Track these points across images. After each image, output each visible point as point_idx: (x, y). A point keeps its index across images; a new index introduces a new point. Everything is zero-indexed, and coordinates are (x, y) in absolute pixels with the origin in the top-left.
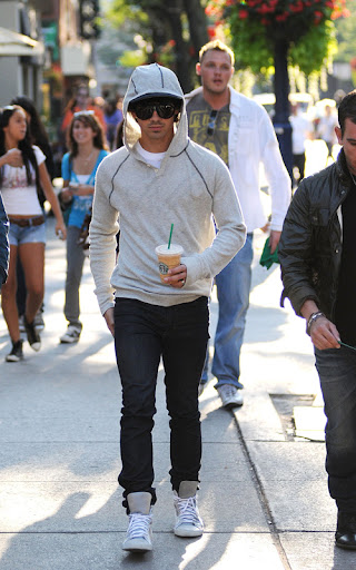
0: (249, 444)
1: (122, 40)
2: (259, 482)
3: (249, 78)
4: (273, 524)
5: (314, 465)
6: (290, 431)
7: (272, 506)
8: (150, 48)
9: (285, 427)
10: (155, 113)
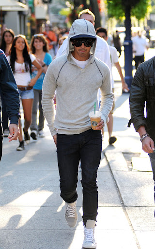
0: (114, 172)
1: (61, 4)
2: (118, 187)
3: (114, 21)
4: (123, 203)
5: (140, 181)
6: (130, 167)
7: (123, 196)
8: (72, 7)
9: (128, 165)
10: (83, 44)
